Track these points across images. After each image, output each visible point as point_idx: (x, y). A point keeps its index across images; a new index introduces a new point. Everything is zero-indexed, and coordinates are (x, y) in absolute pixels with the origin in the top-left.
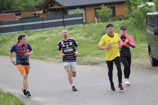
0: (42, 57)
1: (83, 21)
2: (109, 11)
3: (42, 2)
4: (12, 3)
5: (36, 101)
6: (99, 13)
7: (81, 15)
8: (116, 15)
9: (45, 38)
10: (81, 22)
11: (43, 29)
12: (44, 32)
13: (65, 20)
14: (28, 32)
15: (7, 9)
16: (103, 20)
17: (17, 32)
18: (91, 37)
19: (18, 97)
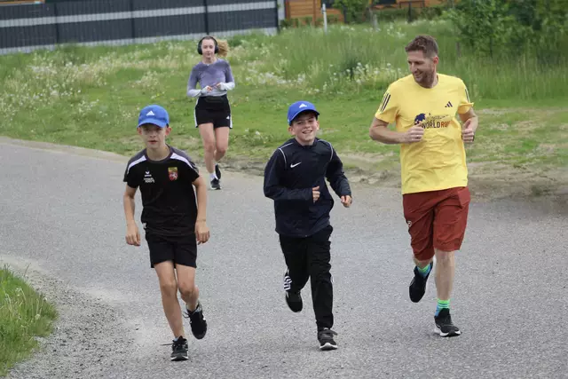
0: (125, 142)
1: (277, 17)
5: (98, 302)
8: (398, 1)
9: (135, 74)
10: (269, 19)
11: (131, 40)
12: (133, 51)
13: (213, 9)
14: (76, 50)
16: (349, 14)
17: (37, 47)
18: (304, 76)
19: (35, 287)
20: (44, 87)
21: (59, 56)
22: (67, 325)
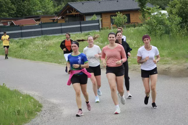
0: (60, 60)
1: (99, 27)
2: (124, 18)
3: (61, 8)
4: (32, 9)
5: (53, 103)
6: (114, 20)
7: (98, 21)
8: (131, 22)
10: (97, 28)
11: (61, 34)
12: (62, 37)
13: (82, 25)
14: (47, 37)
15: (27, 14)
16: (118, 26)
17: (37, 36)
18: (107, 42)
19: (37, 99)
20: (39, 47)
21: (42, 39)
22: (45, 109)
